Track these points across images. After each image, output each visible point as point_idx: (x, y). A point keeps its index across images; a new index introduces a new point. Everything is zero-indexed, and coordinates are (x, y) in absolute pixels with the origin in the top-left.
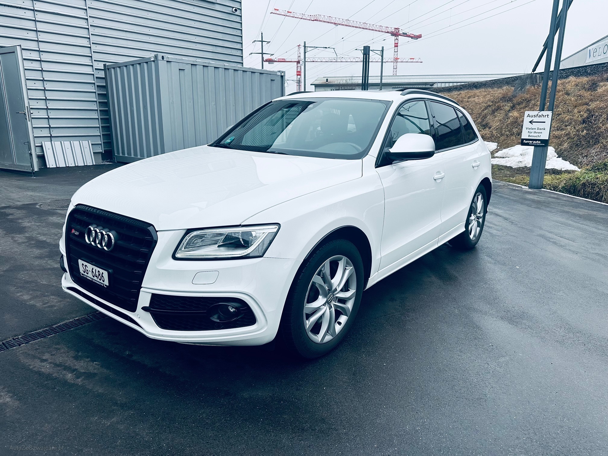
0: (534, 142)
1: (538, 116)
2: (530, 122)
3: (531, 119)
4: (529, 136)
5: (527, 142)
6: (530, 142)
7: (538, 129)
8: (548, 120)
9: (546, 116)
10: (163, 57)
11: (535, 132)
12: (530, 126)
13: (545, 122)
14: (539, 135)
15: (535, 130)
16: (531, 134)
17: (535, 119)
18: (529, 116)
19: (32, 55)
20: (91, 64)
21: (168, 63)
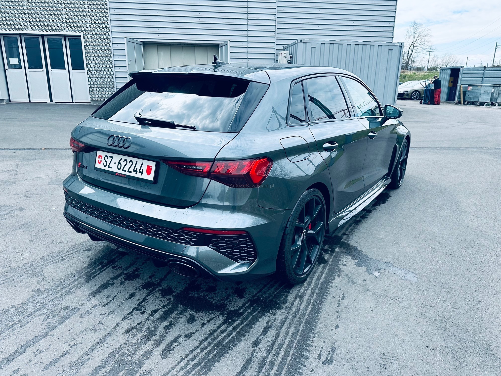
10: (301, 41)
19: (243, 45)
20: (274, 47)
21: (305, 44)
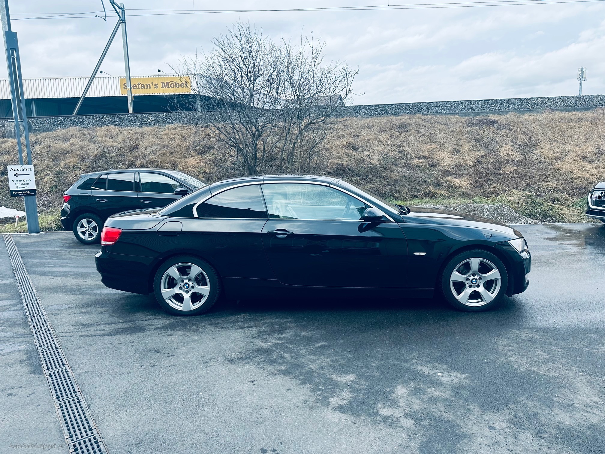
0: (24, 192)
1: (21, 170)
2: (15, 175)
3: (15, 173)
4: (17, 187)
5: (16, 193)
6: (20, 193)
7: (24, 181)
8: (32, 173)
9: (29, 170)
11: (22, 184)
12: (15, 178)
13: (29, 175)
14: (27, 186)
15: (21, 182)
16: (19, 186)
17: (19, 173)
18: (12, 169)
